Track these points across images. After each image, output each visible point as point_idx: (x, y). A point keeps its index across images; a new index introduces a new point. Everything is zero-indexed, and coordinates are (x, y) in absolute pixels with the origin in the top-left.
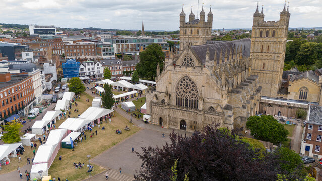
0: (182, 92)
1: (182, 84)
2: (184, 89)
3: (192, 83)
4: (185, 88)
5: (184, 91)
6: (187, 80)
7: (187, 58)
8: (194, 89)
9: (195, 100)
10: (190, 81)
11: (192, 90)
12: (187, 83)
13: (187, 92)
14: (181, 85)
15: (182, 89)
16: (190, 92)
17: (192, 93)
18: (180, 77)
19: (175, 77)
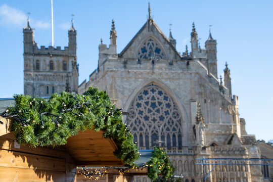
0: (142, 120)
1: (142, 102)
2: (146, 113)
3: (166, 98)
4: (150, 111)
5: (146, 118)
6: (153, 91)
7: (148, 48)
8: (171, 111)
9: (174, 136)
10: (160, 93)
11: (167, 113)
12: (153, 98)
13: (154, 120)
14: (139, 105)
15: (141, 113)
16: (162, 118)
17: (166, 120)
18: (138, 85)
19: (126, 85)
